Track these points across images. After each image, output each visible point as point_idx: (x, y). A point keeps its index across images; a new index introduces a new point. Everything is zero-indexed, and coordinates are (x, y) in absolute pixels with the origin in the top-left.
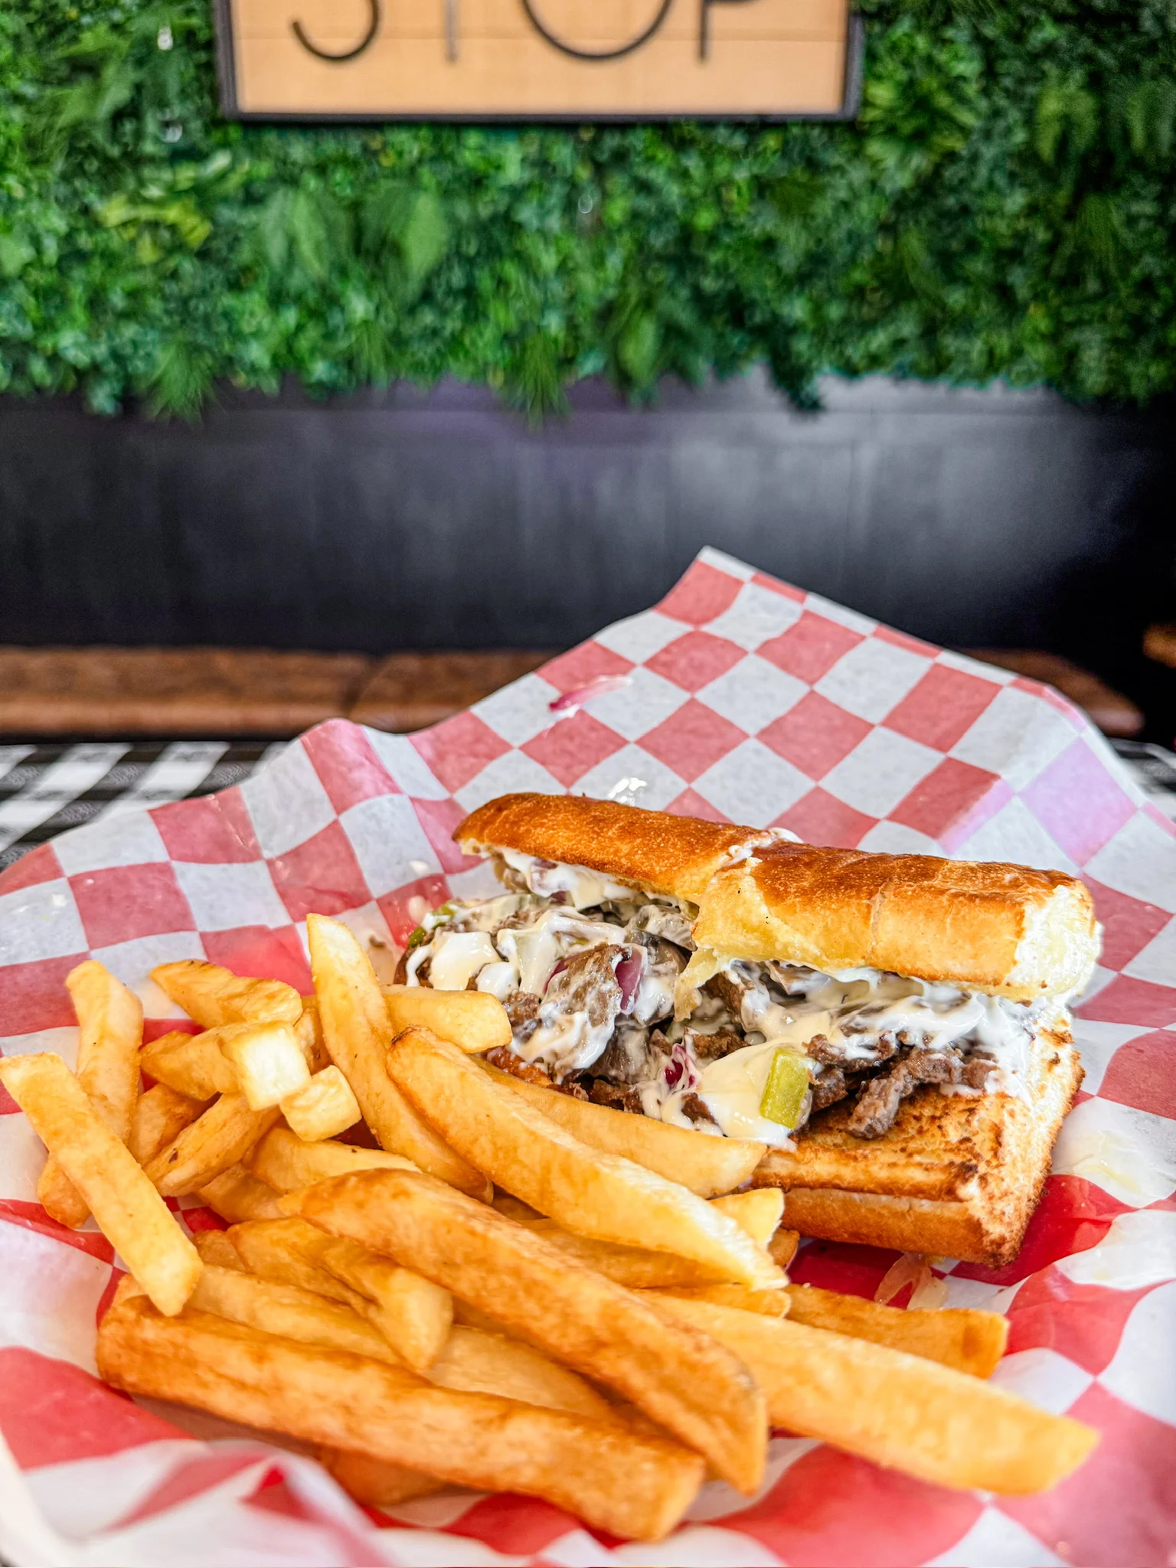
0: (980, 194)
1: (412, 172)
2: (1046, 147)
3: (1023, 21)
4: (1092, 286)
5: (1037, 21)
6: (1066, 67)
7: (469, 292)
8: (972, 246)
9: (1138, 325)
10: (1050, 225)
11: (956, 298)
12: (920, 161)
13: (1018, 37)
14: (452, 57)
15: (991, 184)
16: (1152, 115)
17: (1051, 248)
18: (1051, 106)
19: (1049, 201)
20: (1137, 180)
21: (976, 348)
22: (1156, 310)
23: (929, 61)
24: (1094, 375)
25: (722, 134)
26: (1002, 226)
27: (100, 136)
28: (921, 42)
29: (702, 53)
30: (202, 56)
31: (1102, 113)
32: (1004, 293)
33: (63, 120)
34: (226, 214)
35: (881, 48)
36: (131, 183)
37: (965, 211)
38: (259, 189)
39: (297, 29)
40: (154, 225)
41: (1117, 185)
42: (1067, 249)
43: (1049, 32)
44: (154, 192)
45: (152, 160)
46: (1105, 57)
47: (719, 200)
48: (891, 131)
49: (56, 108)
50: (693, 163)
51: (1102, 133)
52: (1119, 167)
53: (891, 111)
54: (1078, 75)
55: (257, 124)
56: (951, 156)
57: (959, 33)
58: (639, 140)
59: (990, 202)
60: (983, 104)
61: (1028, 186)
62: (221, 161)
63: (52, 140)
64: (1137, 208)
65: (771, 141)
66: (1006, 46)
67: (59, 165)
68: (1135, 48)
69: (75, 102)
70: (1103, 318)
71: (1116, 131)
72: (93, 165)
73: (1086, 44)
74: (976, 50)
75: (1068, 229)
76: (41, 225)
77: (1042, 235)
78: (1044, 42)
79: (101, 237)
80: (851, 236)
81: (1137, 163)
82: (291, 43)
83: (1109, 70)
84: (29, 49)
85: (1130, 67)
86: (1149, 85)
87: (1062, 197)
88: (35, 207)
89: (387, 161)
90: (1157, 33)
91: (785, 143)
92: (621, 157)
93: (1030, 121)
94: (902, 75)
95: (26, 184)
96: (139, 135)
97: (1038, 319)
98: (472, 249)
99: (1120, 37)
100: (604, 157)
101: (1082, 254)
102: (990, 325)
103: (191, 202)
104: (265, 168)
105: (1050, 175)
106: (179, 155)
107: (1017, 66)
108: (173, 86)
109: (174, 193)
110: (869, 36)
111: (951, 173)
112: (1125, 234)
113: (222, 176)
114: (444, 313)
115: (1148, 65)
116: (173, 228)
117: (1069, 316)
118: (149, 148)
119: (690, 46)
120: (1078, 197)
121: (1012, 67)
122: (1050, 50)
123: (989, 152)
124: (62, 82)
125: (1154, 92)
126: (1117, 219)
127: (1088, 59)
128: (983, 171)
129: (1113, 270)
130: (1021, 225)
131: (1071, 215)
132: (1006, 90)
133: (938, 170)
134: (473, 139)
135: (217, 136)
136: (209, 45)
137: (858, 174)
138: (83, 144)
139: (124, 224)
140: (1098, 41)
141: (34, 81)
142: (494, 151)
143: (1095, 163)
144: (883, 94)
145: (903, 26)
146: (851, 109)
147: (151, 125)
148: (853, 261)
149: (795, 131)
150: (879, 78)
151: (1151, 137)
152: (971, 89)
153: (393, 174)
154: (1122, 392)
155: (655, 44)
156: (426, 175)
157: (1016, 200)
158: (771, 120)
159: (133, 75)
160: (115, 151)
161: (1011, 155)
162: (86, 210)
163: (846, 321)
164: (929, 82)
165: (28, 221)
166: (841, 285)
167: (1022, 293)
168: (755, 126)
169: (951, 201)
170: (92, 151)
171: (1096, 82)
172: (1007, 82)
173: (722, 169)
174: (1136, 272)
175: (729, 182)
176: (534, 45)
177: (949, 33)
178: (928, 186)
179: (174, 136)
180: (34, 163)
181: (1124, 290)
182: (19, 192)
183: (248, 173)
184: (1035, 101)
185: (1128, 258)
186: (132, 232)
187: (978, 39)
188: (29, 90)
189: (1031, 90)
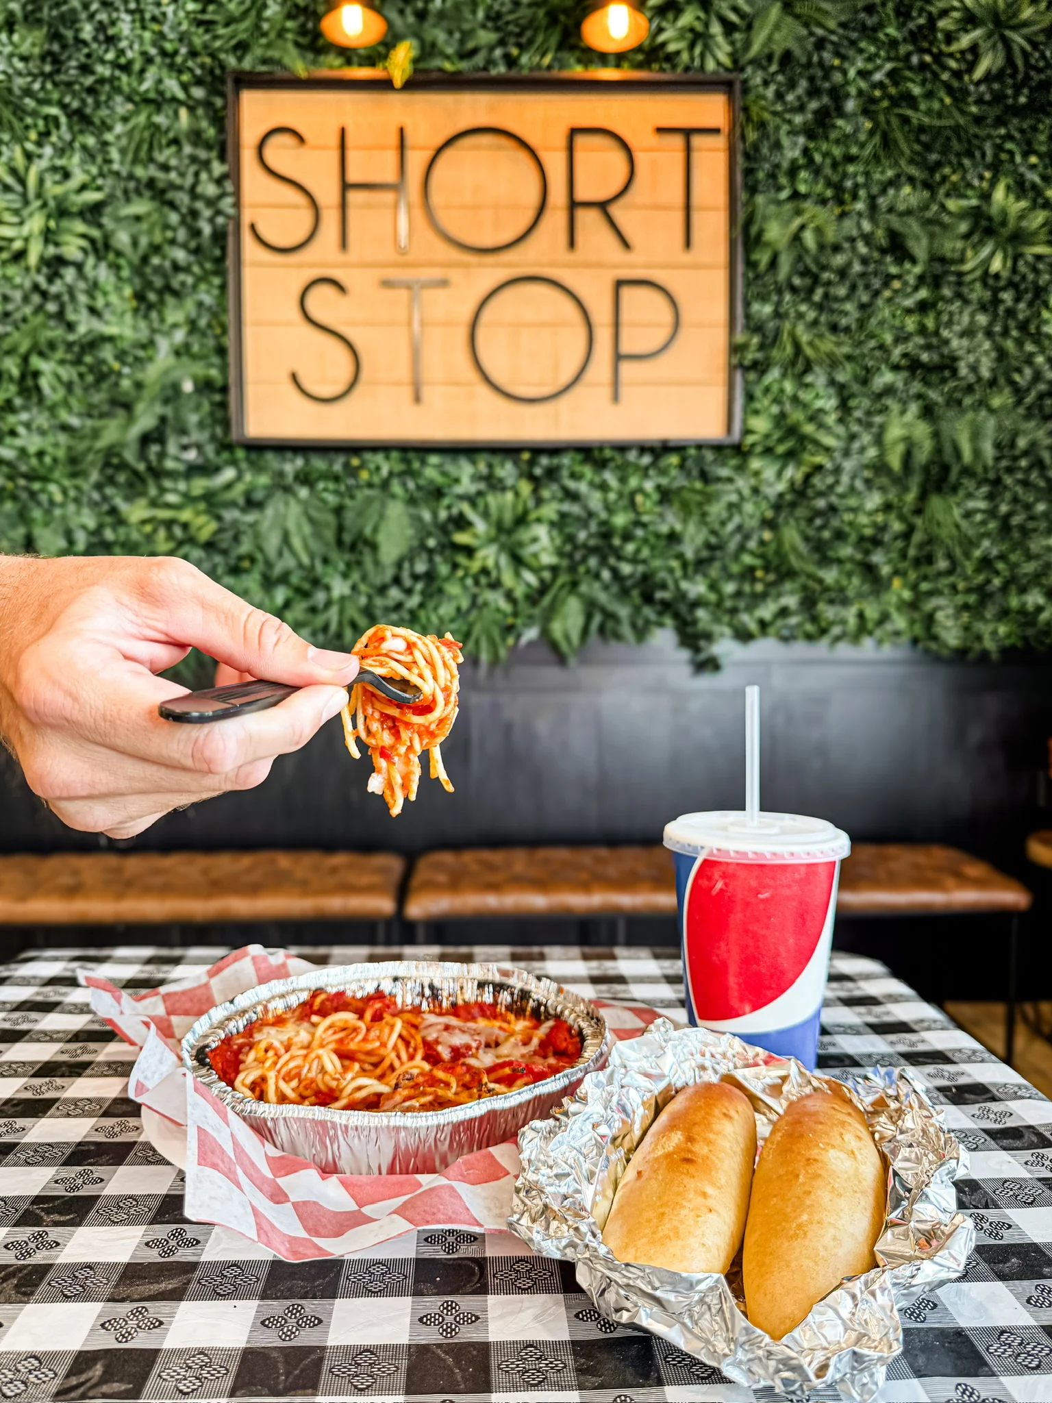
0: (842, 496)
1: (385, 485)
2: (895, 461)
3: (868, 370)
4: (942, 564)
5: (879, 369)
6: (904, 403)
7: (430, 576)
8: (840, 536)
9: (983, 594)
10: (902, 518)
11: (830, 576)
12: (793, 472)
13: (865, 382)
14: (417, 399)
15: (852, 489)
16: (976, 436)
17: (907, 535)
18: (895, 432)
19: (900, 500)
20: (969, 484)
21: (850, 614)
22: (997, 582)
23: (795, 399)
24: (951, 633)
25: (632, 456)
26: (863, 519)
27: (130, 456)
28: (789, 386)
29: (616, 397)
30: (217, 397)
31: (936, 435)
32: (869, 570)
33: (101, 444)
34: (230, 515)
35: (758, 392)
36: (153, 491)
37: (832, 509)
38: (259, 495)
39: (294, 377)
40: (169, 524)
41: (955, 489)
42: (917, 537)
43: (887, 377)
44: (171, 498)
45: (172, 475)
46: (934, 395)
47: (632, 504)
48: (768, 451)
49: (96, 434)
50: (610, 477)
51: (938, 450)
52: (953, 476)
53: (767, 436)
54: (914, 408)
55: (258, 448)
56: (819, 468)
57: (818, 378)
58: (566, 460)
59: (852, 502)
60: (841, 430)
61: (882, 489)
62: (229, 474)
63: (90, 457)
64: (971, 504)
65: (674, 460)
66: (856, 388)
67: (95, 476)
68: (955, 389)
69: (111, 431)
70: (954, 587)
71: (948, 449)
72: (122, 478)
73: (916, 387)
74: (832, 391)
75: (918, 521)
76: (74, 522)
77: (897, 526)
78: (885, 385)
79: (122, 531)
80: (739, 528)
81: (967, 472)
82: (290, 389)
83: (936, 404)
84: (78, 391)
85: (954, 402)
86: (970, 415)
87: (911, 497)
88: (72, 508)
89: (364, 475)
90: (972, 378)
91: (684, 460)
92: (552, 473)
93: (879, 440)
94: (775, 409)
95: (64, 492)
96: (162, 455)
97: (899, 590)
98: (431, 543)
99: (944, 381)
100: (538, 471)
101: (931, 540)
102: (861, 596)
103: (202, 506)
104: (264, 480)
105: (900, 482)
106: (193, 470)
107: (866, 403)
108: (193, 419)
109: (188, 499)
110: (746, 382)
111: (817, 481)
112: (964, 524)
113: (229, 486)
114: (409, 592)
115: (968, 401)
116: (185, 526)
117: (925, 586)
118: (170, 464)
119: (607, 391)
120: (923, 496)
121: (861, 405)
122: (889, 390)
123: (848, 465)
124: (102, 416)
125: (974, 420)
126: (957, 513)
127: (919, 396)
128: (845, 479)
129: (958, 552)
130: (880, 518)
131: (918, 511)
132: (859, 421)
133: (808, 477)
134: (434, 459)
135: (225, 455)
136: (224, 389)
137: (743, 484)
138: (115, 461)
139: (144, 522)
140: (926, 382)
141: (80, 415)
142: (451, 468)
143: (935, 470)
144: (761, 425)
145: (774, 374)
146: (736, 435)
147: (172, 448)
148: (742, 548)
149: (692, 452)
150: (756, 412)
151: (977, 453)
152: (831, 419)
153: (370, 485)
154: (977, 646)
155: (578, 390)
156: (396, 488)
157: (874, 500)
158: (671, 444)
159: (159, 409)
160: (141, 467)
161: (867, 467)
162: (113, 511)
163: (738, 594)
164: (797, 416)
165: (64, 518)
166: (735, 568)
167: (885, 570)
168: (660, 450)
169: (821, 503)
170: (123, 466)
171: (928, 412)
172: (858, 414)
173: (633, 482)
174: (977, 553)
175: (640, 490)
176: (483, 390)
177: (809, 379)
178: (801, 492)
179: (191, 455)
180: (74, 475)
181: (969, 567)
182: (58, 497)
183: (251, 483)
184: (882, 428)
185: (969, 544)
186: (148, 528)
187: (832, 382)
188: (75, 421)
189: (878, 419)
